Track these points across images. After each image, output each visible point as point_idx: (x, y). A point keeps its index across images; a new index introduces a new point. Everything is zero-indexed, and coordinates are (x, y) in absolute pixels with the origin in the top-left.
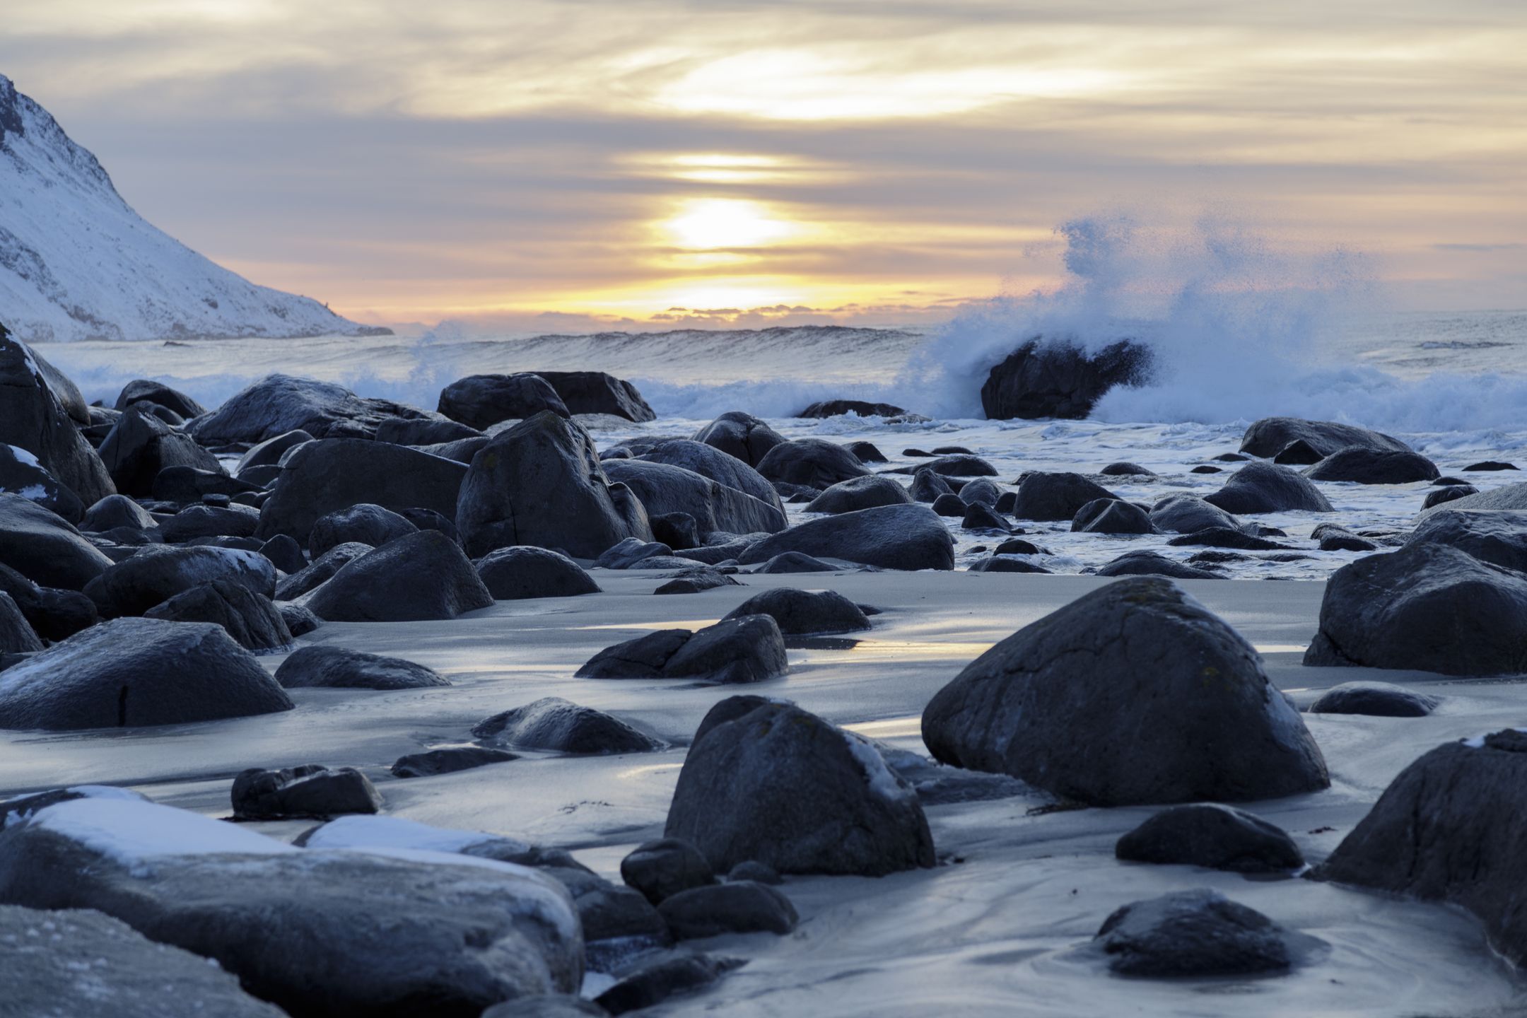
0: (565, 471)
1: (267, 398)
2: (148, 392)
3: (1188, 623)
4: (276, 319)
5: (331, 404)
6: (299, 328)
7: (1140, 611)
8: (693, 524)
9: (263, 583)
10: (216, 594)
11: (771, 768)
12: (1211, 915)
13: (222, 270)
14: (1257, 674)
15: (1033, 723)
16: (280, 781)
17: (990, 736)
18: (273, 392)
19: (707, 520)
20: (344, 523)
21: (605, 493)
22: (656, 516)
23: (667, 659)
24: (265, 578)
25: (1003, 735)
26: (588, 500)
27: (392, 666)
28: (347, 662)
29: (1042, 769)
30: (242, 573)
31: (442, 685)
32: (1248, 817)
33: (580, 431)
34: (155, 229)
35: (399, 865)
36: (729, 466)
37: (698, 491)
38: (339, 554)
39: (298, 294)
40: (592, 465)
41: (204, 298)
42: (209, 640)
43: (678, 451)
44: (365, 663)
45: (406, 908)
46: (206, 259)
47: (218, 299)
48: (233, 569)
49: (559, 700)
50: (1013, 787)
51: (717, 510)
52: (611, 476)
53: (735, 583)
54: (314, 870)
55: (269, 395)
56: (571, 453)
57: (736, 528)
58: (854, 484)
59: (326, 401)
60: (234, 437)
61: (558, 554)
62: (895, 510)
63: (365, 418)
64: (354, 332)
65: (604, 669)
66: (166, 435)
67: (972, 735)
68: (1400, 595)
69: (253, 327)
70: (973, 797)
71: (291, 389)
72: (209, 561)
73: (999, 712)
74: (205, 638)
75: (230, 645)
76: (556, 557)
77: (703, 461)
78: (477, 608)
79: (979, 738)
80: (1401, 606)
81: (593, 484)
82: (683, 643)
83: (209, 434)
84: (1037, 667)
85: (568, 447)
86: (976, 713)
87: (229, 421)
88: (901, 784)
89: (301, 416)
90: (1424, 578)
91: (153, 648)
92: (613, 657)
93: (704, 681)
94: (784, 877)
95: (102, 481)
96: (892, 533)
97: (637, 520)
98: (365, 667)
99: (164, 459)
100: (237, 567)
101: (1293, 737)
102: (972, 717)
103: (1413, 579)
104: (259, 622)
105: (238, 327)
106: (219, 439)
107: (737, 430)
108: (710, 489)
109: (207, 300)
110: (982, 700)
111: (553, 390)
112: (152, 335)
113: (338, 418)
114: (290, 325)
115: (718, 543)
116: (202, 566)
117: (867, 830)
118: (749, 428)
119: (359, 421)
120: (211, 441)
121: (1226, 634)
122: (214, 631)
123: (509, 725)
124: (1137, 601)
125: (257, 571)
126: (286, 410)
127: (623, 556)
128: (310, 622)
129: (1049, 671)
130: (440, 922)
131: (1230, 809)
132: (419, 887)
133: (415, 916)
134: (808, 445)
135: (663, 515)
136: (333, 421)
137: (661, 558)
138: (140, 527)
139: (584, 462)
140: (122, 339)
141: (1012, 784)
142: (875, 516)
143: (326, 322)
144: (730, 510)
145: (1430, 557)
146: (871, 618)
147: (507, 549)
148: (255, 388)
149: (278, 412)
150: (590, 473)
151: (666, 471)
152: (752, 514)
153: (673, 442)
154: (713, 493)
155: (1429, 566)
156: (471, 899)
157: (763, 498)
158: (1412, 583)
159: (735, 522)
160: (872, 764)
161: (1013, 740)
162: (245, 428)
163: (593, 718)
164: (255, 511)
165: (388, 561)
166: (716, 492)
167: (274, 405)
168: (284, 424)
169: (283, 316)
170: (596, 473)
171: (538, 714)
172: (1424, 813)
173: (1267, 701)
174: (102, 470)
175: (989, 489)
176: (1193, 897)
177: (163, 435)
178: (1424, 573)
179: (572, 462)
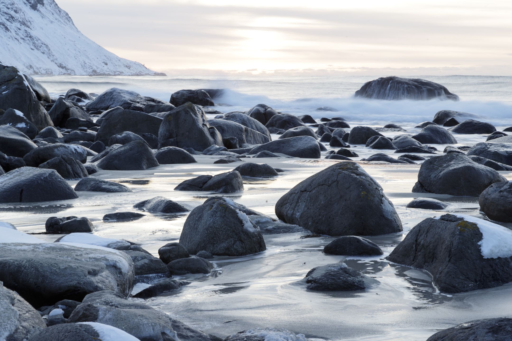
0: (194, 122)
2: (76, 93)
3: (358, 177)
4: (127, 69)
5: (131, 98)
6: (134, 72)
7: (344, 172)
8: (237, 141)
9: (82, 157)
10: (62, 160)
11: (211, 221)
12: (341, 271)
13: (109, 52)
14: (380, 194)
15: (308, 209)
16: (61, 221)
17: (295, 212)
18: (113, 94)
19: (243, 139)
20: (120, 138)
21: (207, 130)
22: (225, 138)
23: (203, 185)
24: (83, 155)
25: (299, 212)
26: (201, 132)
27: (112, 185)
28: (98, 183)
29: (310, 224)
30: (76, 153)
31: (129, 191)
32: (366, 241)
33: (200, 109)
34: (87, 38)
35: (73, 248)
36: (252, 122)
37: (240, 130)
38: (112, 148)
39: (134, 61)
40: (204, 120)
41: (103, 62)
42: (51, 175)
43: (236, 116)
44: (104, 184)
45: (70, 262)
46: (104, 49)
47: (108, 62)
48: (73, 152)
49: (162, 197)
50: (298, 229)
51: (247, 136)
52: (210, 124)
53: (241, 160)
54: (44, 249)
55: (111, 95)
56: (196, 116)
57: (253, 143)
58: (297, 129)
60: (99, 108)
61: (183, 150)
62: (302, 138)
63: (143, 103)
64: (153, 74)
65: (183, 188)
66: (72, 107)
67: (289, 212)
68: (444, 170)
69: (119, 72)
70: (285, 232)
71: (119, 93)
72: (65, 149)
73: (298, 205)
74: (50, 174)
75: (58, 176)
76: (182, 151)
77: (244, 120)
78: (153, 167)
79: (291, 213)
80: (444, 173)
81: (203, 127)
82: (209, 180)
83: (91, 107)
84: (310, 190)
85: (195, 114)
86: (291, 205)
87: (98, 103)
88: (255, 227)
89: (121, 102)
90: (452, 164)
91: (32, 177)
92: (186, 184)
93: (214, 192)
94: (214, 256)
95: (49, 122)
96: (300, 145)
97: (218, 139)
98: (103, 185)
99: (71, 115)
100: (74, 151)
101: (391, 215)
102: (289, 206)
103: (449, 165)
104: (77, 169)
105: (114, 72)
106: (94, 109)
107: (262, 110)
108: (244, 129)
109: (104, 62)
110: (293, 200)
111: (209, 95)
112: (85, 74)
113: (134, 103)
114: (131, 71)
115: (245, 147)
116: (62, 151)
117: (242, 242)
118: (266, 109)
119: (141, 104)
120: (92, 109)
121: (370, 181)
122: (53, 172)
123: (145, 205)
124: (343, 169)
125: (81, 153)
126: (117, 100)
127: (211, 151)
128: (95, 170)
129: (314, 191)
130: (81, 266)
131: (360, 238)
132: (77, 255)
133: (72, 265)
134: (285, 115)
135: (227, 138)
136: (132, 104)
137: (223, 152)
138: (57, 137)
139: (200, 119)
140: (75, 75)
141: (298, 228)
142: (295, 140)
143: (143, 70)
144: (251, 137)
145: (455, 158)
146: (279, 173)
147: (166, 148)
148: (107, 92)
149: (114, 101)
150: (203, 123)
151: (229, 123)
152: (258, 138)
153: (235, 113)
154: (245, 131)
155: (454, 160)
156: (93, 260)
157: (263, 133)
158: (447, 166)
159: (252, 140)
160: (245, 220)
161: (302, 214)
162: (103, 105)
163: (171, 203)
164: (95, 133)
165: (124, 150)
166: (246, 130)
167: (113, 98)
168: (116, 104)
169: (129, 68)
170: (205, 123)
171: (154, 201)
172: (419, 241)
173: (382, 203)
174: (49, 118)
175: (342, 132)
176: (336, 266)
177: (71, 107)
178: (452, 162)
179: (197, 119)
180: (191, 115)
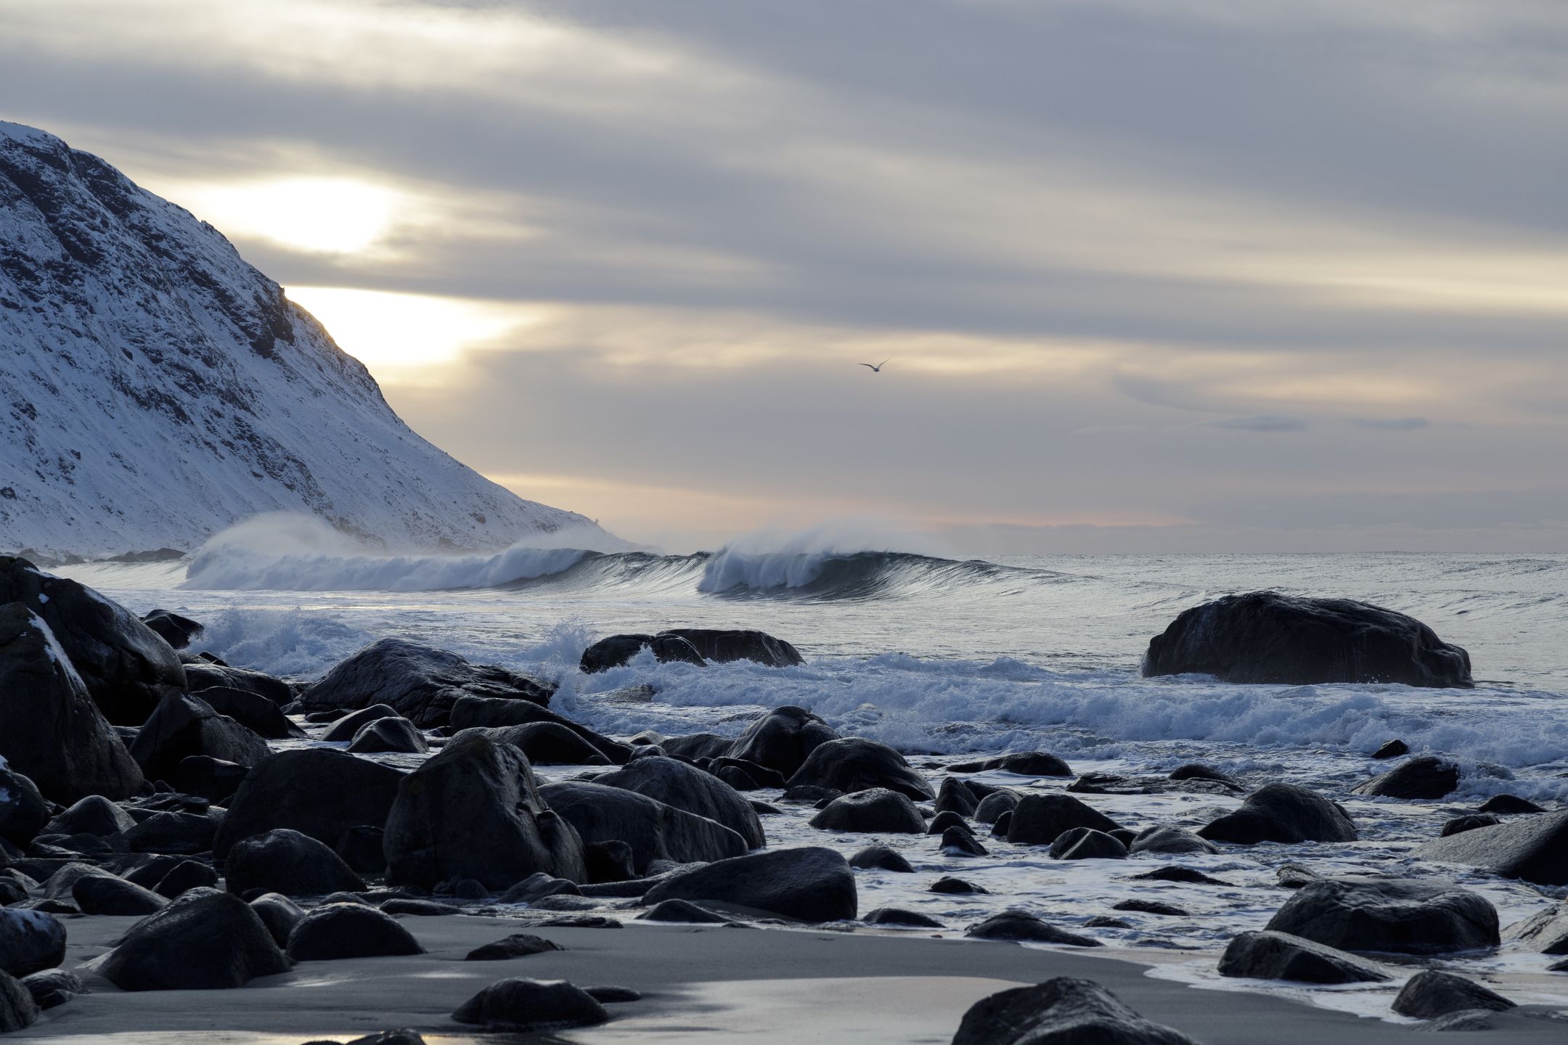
0: (488, 800)
1: (375, 664)
5: (437, 671)
8: (630, 853)
13: (491, 484)
18: (382, 657)
19: (653, 847)
21: (531, 822)
22: (592, 844)
30: (27, 934)
33: (514, 757)
34: (425, 441)
36: (703, 784)
37: (647, 816)
40: (523, 793)
41: (472, 513)
46: (477, 475)
47: (486, 513)
48: (17, 930)
51: (669, 834)
52: (547, 803)
53: (554, 947)
55: (378, 660)
56: (497, 781)
57: (688, 853)
58: (860, 797)
59: (434, 667)
60: (340, 703)
66: (209, 718)
71: (400, 655)
77: (675, 779)
81: (518, 813)
85: (495, 774)
87: (337, 685)
89: (407, 683)
97: (565, 849)
100: (22, 929)
106: (326, 703)
107: (788, 726)
108: (660, 813)
109: (474, 515)
113: (444, 685)
115: (654, 873)
118: (801, 724)
126: (394, 677)
135: (601, 844)
136: (440, 688)
138: (116, 830)
139: (511, 791)
144: (684, 835)
148: (364, 653)
149: (385, 679)
150: (518, 801)
152: (708, 840)
154: (665, 818)
159: (687, 848)
162: (351, 692)
166: (668, 816)
167: (381, 670)
168: (390, 690)
169: (552, 532)
170: (525, 802)
177: (206, 718)
179: (498, 790)
180: (480, 777)
